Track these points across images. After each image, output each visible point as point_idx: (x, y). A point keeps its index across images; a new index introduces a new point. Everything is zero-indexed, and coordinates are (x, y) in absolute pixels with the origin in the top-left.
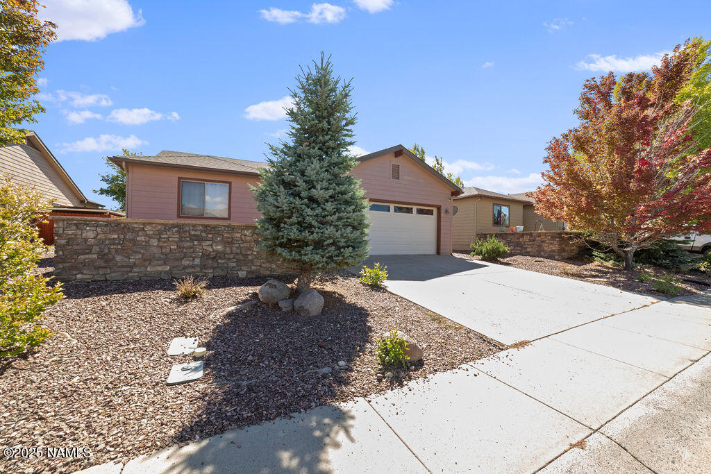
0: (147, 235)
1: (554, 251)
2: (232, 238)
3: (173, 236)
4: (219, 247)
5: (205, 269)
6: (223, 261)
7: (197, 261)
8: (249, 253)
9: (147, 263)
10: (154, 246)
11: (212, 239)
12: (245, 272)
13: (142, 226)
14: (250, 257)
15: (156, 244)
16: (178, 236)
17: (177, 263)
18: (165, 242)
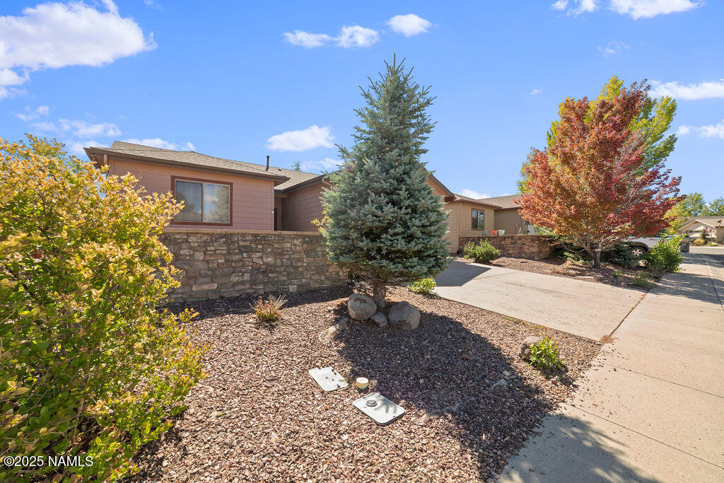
0: (191, 248)
2: (283, 249)
3: (220, 248)
4: (270, 259)
5: (255, 285)
6: (274, 275)
7: (247, 277)
8: (299, 264)
9: (191, 282)
10: (198, 260)
11: (262, 251)
12: (295, 286)
13: (185, 237)
14: (300, 269)
15: (201, 258)
16: (225, 248)
17: (224, 280)
18: (211, 255)
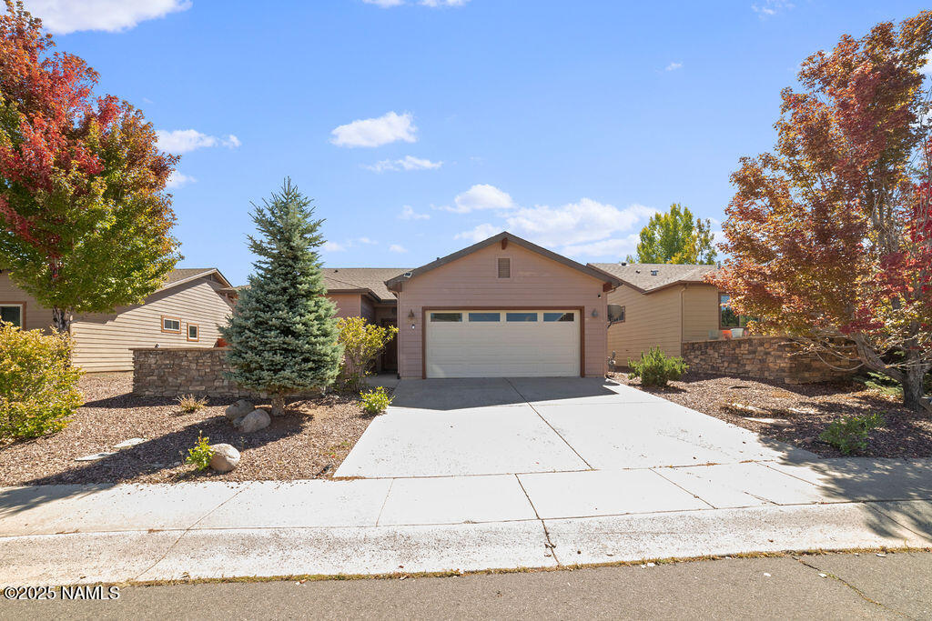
0: (188, 361)
1: (782, 370)
10: (194, 369)
